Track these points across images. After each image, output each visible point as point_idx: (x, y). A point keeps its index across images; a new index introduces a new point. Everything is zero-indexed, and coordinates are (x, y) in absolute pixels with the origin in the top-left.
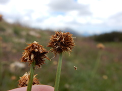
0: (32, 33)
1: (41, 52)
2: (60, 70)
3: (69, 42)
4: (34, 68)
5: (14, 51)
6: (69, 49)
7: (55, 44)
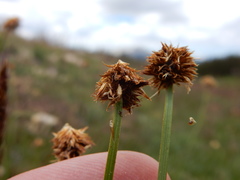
0: (70, 58)
1: (137, 82)
2: (170, 120)
3: (189, 66)
4: (121, 113)
5: (36, 93)
6: (188, 79)
7: (160, 68)
